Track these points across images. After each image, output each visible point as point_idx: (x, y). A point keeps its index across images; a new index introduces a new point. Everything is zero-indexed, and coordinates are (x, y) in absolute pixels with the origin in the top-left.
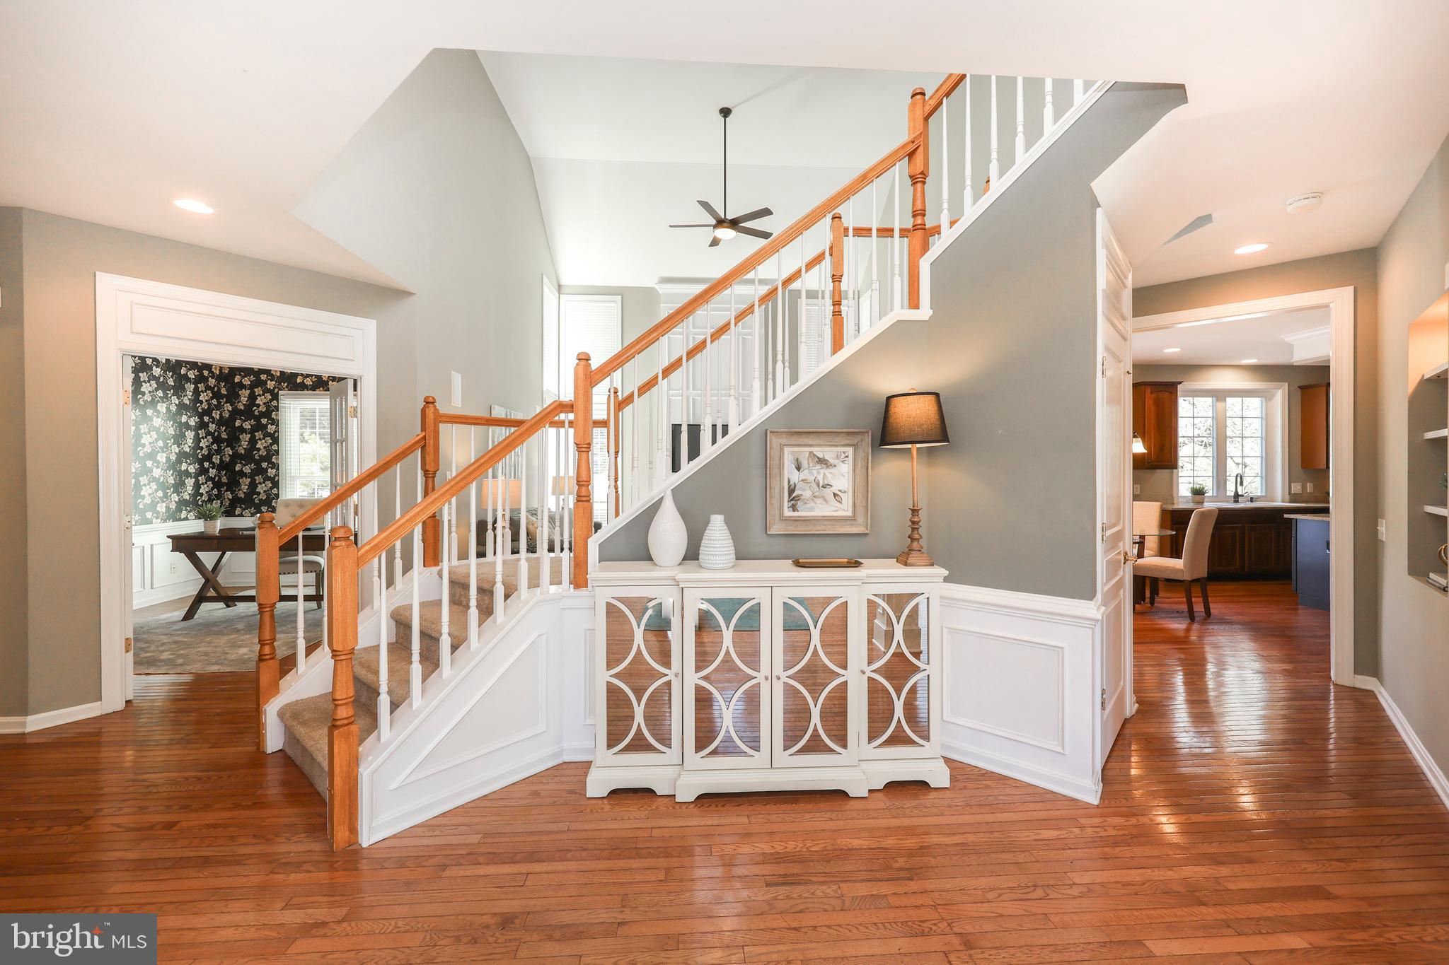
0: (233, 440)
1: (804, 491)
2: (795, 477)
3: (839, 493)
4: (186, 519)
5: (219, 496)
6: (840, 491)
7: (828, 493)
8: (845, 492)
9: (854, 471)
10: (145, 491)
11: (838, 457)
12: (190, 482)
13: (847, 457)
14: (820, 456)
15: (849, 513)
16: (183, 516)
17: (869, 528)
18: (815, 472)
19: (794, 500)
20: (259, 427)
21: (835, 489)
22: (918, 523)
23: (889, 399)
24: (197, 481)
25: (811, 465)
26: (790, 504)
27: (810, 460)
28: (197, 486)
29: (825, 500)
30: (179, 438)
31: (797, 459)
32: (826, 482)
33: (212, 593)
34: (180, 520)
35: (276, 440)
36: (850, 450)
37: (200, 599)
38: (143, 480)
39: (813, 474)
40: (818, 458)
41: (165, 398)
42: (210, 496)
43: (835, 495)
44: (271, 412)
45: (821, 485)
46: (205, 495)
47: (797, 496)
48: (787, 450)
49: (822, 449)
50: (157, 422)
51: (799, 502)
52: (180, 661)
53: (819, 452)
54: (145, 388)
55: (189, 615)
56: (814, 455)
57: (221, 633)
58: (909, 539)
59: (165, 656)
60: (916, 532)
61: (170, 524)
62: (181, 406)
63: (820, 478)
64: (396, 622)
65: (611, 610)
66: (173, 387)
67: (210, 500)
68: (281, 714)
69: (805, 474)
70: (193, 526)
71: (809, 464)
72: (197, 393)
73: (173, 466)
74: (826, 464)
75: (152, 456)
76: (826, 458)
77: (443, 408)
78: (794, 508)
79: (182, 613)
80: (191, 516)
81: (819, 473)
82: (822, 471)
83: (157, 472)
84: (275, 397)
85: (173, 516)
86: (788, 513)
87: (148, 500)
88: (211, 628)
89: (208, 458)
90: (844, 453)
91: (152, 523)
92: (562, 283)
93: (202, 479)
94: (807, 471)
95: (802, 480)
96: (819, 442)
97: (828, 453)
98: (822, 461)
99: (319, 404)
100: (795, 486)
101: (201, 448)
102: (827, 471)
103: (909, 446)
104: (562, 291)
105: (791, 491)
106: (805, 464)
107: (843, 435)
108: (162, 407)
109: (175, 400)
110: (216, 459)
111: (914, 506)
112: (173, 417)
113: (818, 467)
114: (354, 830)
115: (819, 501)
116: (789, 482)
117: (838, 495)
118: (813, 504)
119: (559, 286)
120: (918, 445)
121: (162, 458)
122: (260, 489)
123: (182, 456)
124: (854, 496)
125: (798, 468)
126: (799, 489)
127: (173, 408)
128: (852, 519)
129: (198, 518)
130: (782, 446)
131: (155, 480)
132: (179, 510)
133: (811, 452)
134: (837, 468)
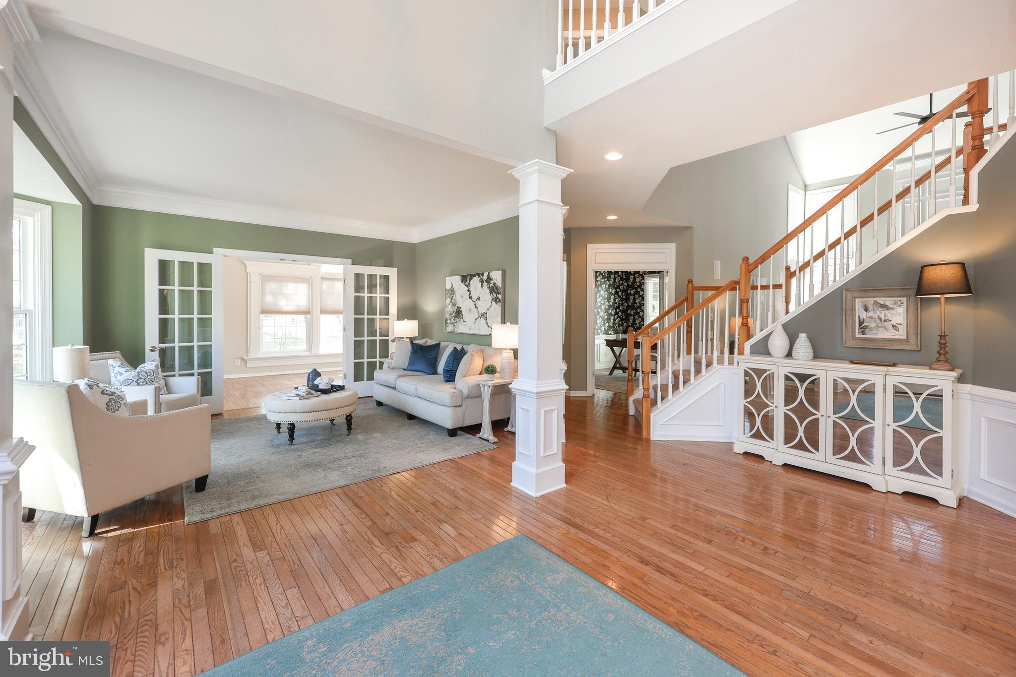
0: (627, 300)
1: (870, 323)
2: (864, 315)
3: (897, 325)
4: (611, 334)
5: (622, 325)
6: (897, 324)
7: (888, 325)
8: (901, 324)
9: (907, 311)
10: (598, 321)
11: (895, 304)
12: (612, 318)
13: (902, 303)
14: (882, 303)
15: (904, 337)
16: (610, 333)
17: (919, 347)
18: (878, 312)
19: (863, 329)
20: (637, 293)
21: (893, 322)
22: (945, 344)
23: (923, 267)
24: (615, 317)
25: (875, 309)
26: (860, 331)
27: (874, 305)
28: (614, 320)
29: (886, 329)
30: (609, 299)
31: (865, 305)
32: (886, 318)
33: (618, 366)
34: (609, 334)
35: (643, 299)
36: (904, 300)
37: (614, 368)
38: (598, 317)
39: (877, 314)
40: (880, 304)
41: (605, 282)
42: (619, 324)
43: (893, 326)
44: (642, 284)
45: (883, 320)
46: (617, 324)
47: (866, 326)
48: (857, 300)
49: (883, 299)
50: (602, 292)
51: (866, 330)
52: (607, 387)
53: (881, 301)
54: (599, 279)
55: (611, 373)
56: (877, 302)
57: (620, 381)
58: (938, 354)
59: (603, 385)
60: (943, 349)
61: (606, 336)
62: (610, 285)
63: (882, 316)
64: (674, 376)
65: (747, 374)
66: (607, 277)
67: (619, 326)
68: (634, 401)
69: (871, 314)
70: (612, 337)
71: (874, 308)
72: (615, 279)
73: (607, 311)
74: (887, 308)
75: (600, 307)
76: (886, 304)
77: (696, 283)
78: (863, 333)
79: (608, 373)
80: (612, 333)
81: (881, 313)
82: (883, 312)
83: (602, 314)
84: (643, 278)
85: (606, 333)
86: (858, 335)
87: (599, 325)
88: (618, 379)
89: (618, 308)
90: (900, 301)
91: (600, 335)
92: (808, 183)
93: (616, 317)
94: (872, 312)
95: (869, 317)
96: (880, 295)
97: (889, 302)
98: (884, 307)
99: (656, 280)
100: (864, 320)
101: (616, 303)
102: (887, 312)
103: (939, 296)
104: (808, 189)
105: (861, 323)
106: (871, 307)
107: (898, 290)
108: (603, 286)
109: (608, 283)
110: (621, 308)
111: (941, 333)
112: (607, 290)
113: (881, 309)
114: (649, 434)
115: (881, 329)
116: (859, 317)
117: (895, 326)
118: (877, 331)
119: (806, 186)
120: (946, 296)
121: (603, 307)
122: (637, 322)
123: (610, 306)
124: (907, 327)
125: (866, 310)
126: (866, 322)
127: (607, 286)
128: (907, 341)
129: (614, 334)
130: (854, 299)
131: (601, 317)
132: (608, 330)
133: (874, 301)
134: (896, 310)
